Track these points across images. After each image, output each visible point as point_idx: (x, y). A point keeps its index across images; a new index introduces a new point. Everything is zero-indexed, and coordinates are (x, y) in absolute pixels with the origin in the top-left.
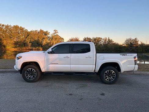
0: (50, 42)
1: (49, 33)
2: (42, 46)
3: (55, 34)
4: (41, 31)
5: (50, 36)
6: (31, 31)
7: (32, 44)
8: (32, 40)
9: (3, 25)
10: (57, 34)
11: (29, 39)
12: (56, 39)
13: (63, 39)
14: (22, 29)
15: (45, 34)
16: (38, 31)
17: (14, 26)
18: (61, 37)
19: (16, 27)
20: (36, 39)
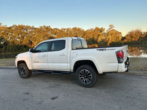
0: (106, 38)
1: (104, 30)
2: (97, 44)
3: (111, 30)
4: (97, 28)
5: (105, 32)
6: (87, 31)
7: (88, 42)
8: (88, 39)
9: (65, 29)
10: (113, 29)
11: (85, 38)
12: (111, 34)
13: (120, 33)
14: (79, 30)
15: (100, 31)
16: (94, 29)
17: (73, 28)
18: (118, 32)
19: (75, 29)
20: (91, 37)
